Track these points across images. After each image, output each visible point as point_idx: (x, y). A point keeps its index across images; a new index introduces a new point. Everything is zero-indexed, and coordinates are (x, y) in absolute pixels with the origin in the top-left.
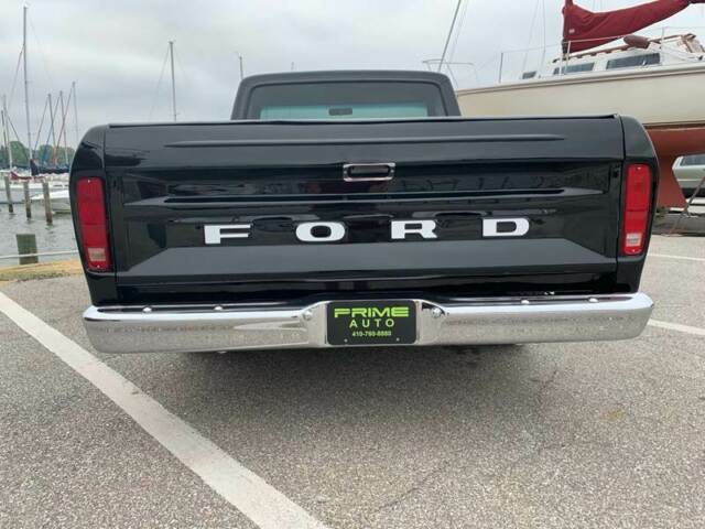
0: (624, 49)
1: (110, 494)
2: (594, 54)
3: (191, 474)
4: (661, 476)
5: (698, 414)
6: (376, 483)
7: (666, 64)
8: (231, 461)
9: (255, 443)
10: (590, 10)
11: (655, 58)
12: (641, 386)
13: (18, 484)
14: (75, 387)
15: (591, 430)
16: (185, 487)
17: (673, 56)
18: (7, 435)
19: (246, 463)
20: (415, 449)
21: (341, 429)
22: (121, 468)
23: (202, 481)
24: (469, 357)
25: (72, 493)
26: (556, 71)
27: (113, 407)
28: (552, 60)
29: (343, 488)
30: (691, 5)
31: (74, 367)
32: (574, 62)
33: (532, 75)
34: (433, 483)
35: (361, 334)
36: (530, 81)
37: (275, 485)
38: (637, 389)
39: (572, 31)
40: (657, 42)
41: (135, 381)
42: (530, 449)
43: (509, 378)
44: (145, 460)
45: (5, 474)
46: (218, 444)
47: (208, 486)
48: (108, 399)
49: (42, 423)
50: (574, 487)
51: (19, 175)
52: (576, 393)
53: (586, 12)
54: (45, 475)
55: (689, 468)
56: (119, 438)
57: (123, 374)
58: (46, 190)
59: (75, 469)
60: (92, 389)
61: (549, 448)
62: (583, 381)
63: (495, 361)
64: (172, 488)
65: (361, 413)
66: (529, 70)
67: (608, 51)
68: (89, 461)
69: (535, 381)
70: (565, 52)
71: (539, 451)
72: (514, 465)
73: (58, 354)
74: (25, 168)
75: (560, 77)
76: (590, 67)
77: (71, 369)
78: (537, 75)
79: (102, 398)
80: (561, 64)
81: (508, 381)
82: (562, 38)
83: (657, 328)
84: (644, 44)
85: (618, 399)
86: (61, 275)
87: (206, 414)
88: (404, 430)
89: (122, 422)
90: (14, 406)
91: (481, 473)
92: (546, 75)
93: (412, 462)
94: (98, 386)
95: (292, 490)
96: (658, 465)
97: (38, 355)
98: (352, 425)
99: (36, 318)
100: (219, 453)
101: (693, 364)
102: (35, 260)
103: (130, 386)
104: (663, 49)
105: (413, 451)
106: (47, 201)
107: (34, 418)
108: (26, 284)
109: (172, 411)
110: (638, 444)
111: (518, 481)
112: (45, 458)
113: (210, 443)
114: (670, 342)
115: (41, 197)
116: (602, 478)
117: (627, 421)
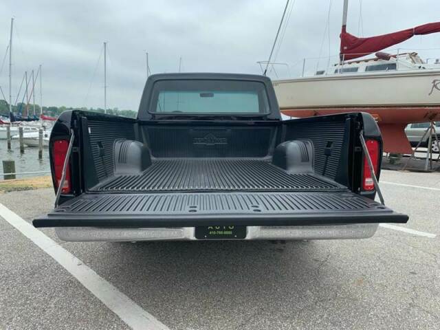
0: (375, 60)
1: (66, 326)
2: (358, 62)
3: (113, 314)
4: (384, 318)
5: (409, 282)
6: (221, 321)
7: (400, 70)
8: (137, 306)
9: (151, 296)
10: (356, 36)
11: (393, 66)
12: (377, 264)
13: (11, 320)
14: (43, 260)
15: (346, 291)
16: (109, 321)
17: (404, 65)
18: (3, 289)
19: (146, 308)
20: (245, 301)
21: (201, 288)
22: (71, 310)
23: (119, 319)
24: (278, 246)
25: (42, 325)
26: (336, 71)
27: (66, 273)
28: (334, 64)
29: (202, 323)
30: (415, 36)
31: (42, 248)
32: (347, 66)
33: (322, 73)
34: (254, 321)
35: (214, 233)
36: (320, 77)
37: (162, 321)
38: (375, 266)
39: (345, 48)
40: (395, 56)
41: (79, 257)
42: (311, 301)
43: (301, 259)
44: (86, 305)
45: (3, 313)
46: (129, 296)
47: (123, 321)
48: (63, 268)
49: (24, 282)
50: (334, 324)
51: (4, 121)
52: (340, 268)
53: (354, 37)
54: (27, 313)
55: (400, 314)
56: (70, 292)
57: (72, 252)
58: (21, 132)
59: (44, 311)
60: (53, 261)
61: (322, 301)
62: (344, 261)
63: (293, 248)
64: (102, 322)
65: (214, 279)
66: (320, 69)
67: (366, 61)
68: (53, 306)
69: (316, 260)
70: (341, 60)
71: (316, 303)
72: (301, 311)
73: (32, 239)
74: (8, 117)
75: (338, 75)
76: (356, 70)
77: (40, 249)
78: (325, 73)
79: (59, 267)
80: (339, 67)
81: (301, 261)
82: (339, 52)
83: (390, 229)
84: (386, 57)
85: (363, 272)
86: (31, 189)
87: (122, 278)
88: (238, 289)
89: (72, 282)
90: (7, 272)
91: (281, 315)
92: (330, 73)
93: (242, 309)
94: (57, 260)
95: (173, 324)
96: (383, 312)
97: (20, 240)
98: (208, 286)
99: (17, 216)
100: (130, 302)
101: (408, 252)
102: (13, 177)
103: (77, 260)
104: (398, 61)
105: (243, 302)
106: (21, 138)
107: (19, 279)
108: (10, 194)
109: (102, 275)
110: (373, 300)
111: (303, 320)
112: (26, 304)
113: (124, 295)
114: (396, 238)
115: (18, 136)
116: (351, 319)
117: (368, 285)
